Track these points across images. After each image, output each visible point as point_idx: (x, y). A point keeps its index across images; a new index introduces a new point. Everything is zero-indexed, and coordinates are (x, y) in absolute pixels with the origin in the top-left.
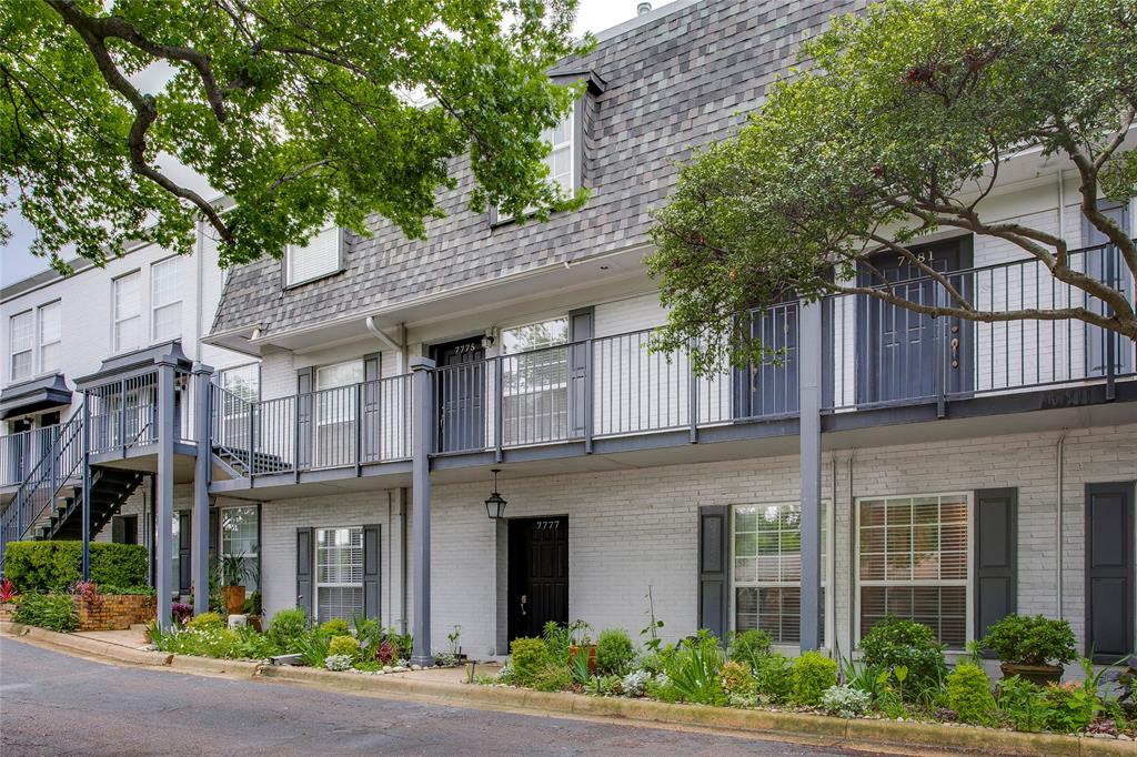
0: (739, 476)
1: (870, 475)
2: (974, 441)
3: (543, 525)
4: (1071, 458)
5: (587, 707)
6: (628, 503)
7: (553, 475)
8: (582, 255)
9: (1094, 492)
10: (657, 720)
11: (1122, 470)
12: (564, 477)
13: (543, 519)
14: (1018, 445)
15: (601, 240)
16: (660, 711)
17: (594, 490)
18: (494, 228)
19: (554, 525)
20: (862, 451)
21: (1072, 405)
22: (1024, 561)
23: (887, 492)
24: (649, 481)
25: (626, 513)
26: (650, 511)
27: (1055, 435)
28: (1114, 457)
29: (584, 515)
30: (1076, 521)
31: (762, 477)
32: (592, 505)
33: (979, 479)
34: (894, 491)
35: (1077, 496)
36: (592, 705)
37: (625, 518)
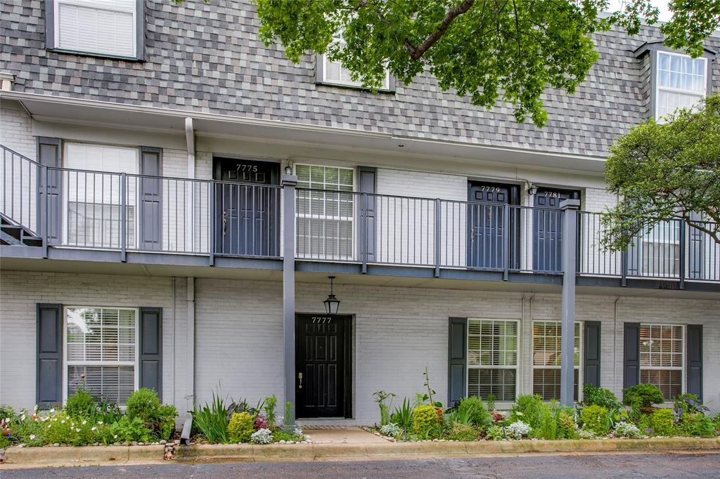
0: (472, 300)
1: (540, 308)
2: (585, 296)
3: (317, 320)
4: (619, 310)
5: (511, 448)
6: (401, 310)
7: (344, 284)
8: (399, 133)
9: (627, 325)
10: (557, 451)
11: (637, 317)
12: (351, 287)
13: (317, 315)
14: (600, 301)
15: (412, 127)
16: (556, 445)
17: (375, 299)
18: (318, 85)
19: (327, 320)
20: (537, 294)
21: (669, 289)
22: (603, 357)
23: (547, 318)
24: (416, 297)
25: (400, 317)
26: (416, 317)
27: (614, 298)
28: (633, 311)
29: (369, 316)
30: (621, 338)
31: (486, 303)
32: (375, 309)
33: (585, 316)
34: (551, 318)
35: (621, 328)
36: (514, 446)
37: (399, 320)
